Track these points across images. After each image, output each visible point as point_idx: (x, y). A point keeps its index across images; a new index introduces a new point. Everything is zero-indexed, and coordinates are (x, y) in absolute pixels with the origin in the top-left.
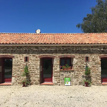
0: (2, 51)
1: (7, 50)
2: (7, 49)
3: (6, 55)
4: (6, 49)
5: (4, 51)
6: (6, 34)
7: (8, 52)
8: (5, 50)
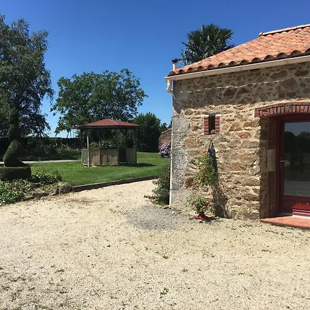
0: (274, 88)
1: (299, 83)
2: (297, 79)
3: (292, 105)
4: (294, 76)
5: (283, 88)
6: (280, 33)
7: (302, 89)
8: (291, 83)
